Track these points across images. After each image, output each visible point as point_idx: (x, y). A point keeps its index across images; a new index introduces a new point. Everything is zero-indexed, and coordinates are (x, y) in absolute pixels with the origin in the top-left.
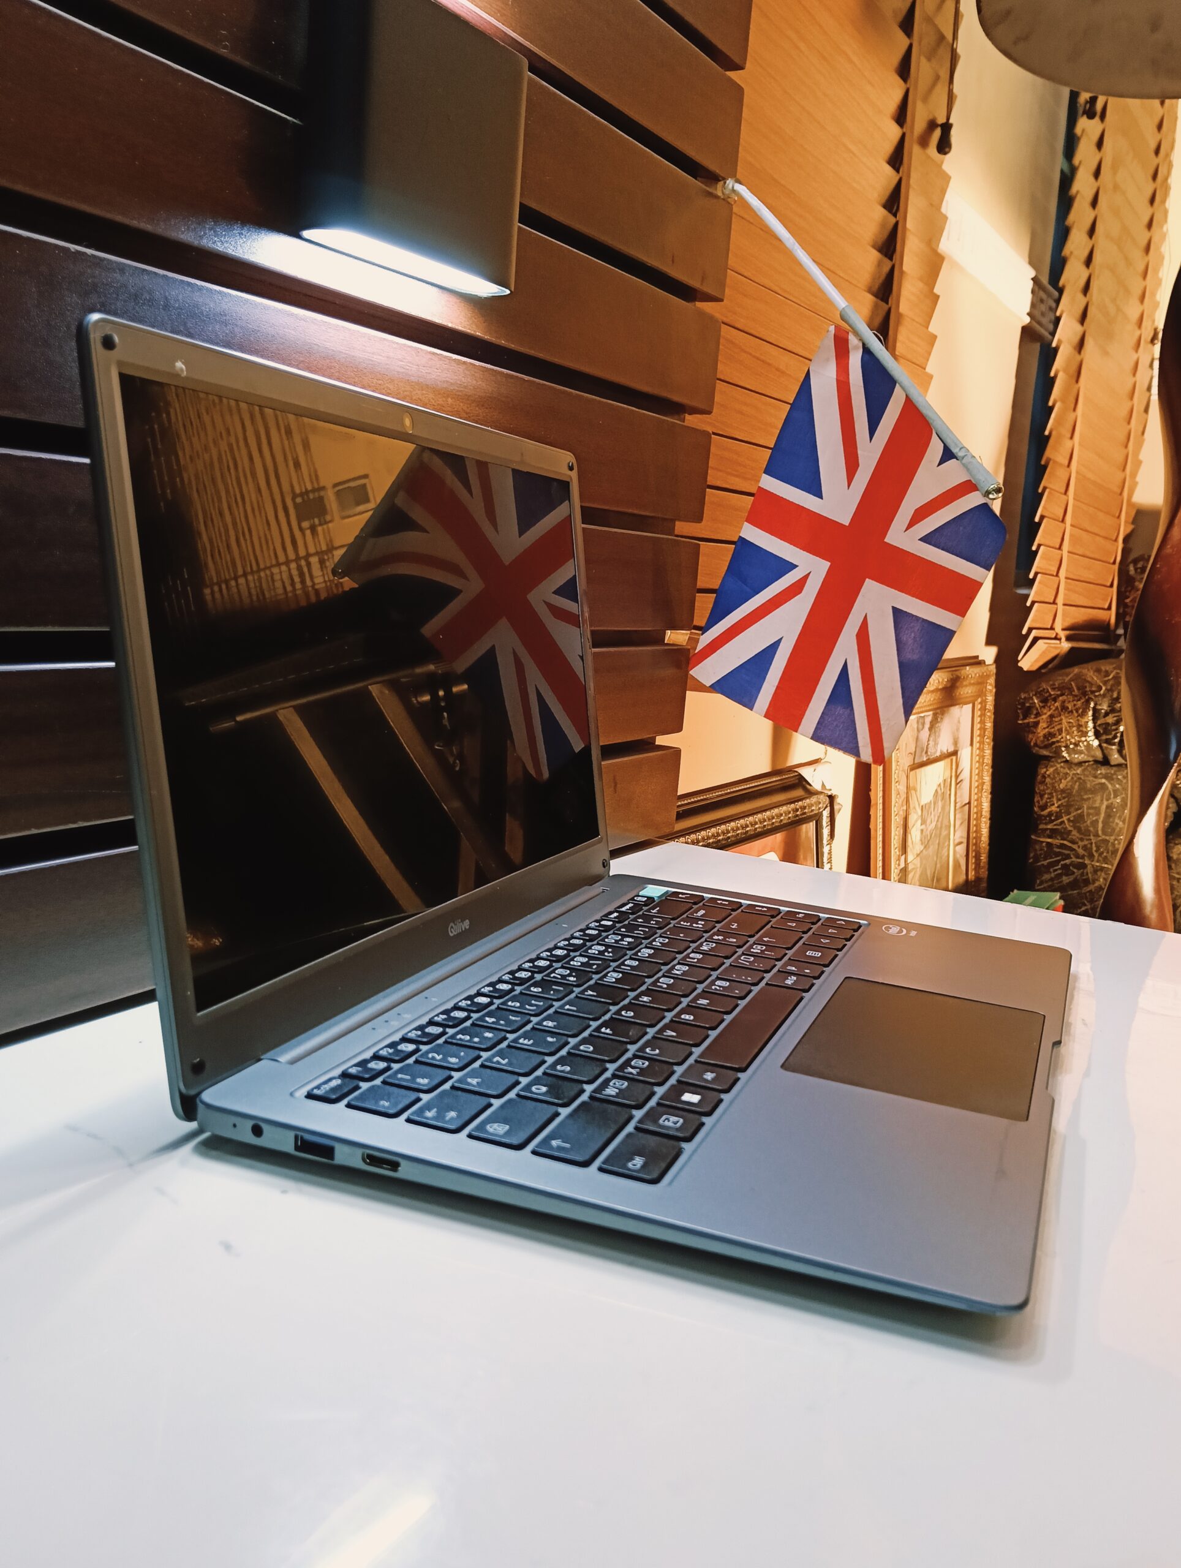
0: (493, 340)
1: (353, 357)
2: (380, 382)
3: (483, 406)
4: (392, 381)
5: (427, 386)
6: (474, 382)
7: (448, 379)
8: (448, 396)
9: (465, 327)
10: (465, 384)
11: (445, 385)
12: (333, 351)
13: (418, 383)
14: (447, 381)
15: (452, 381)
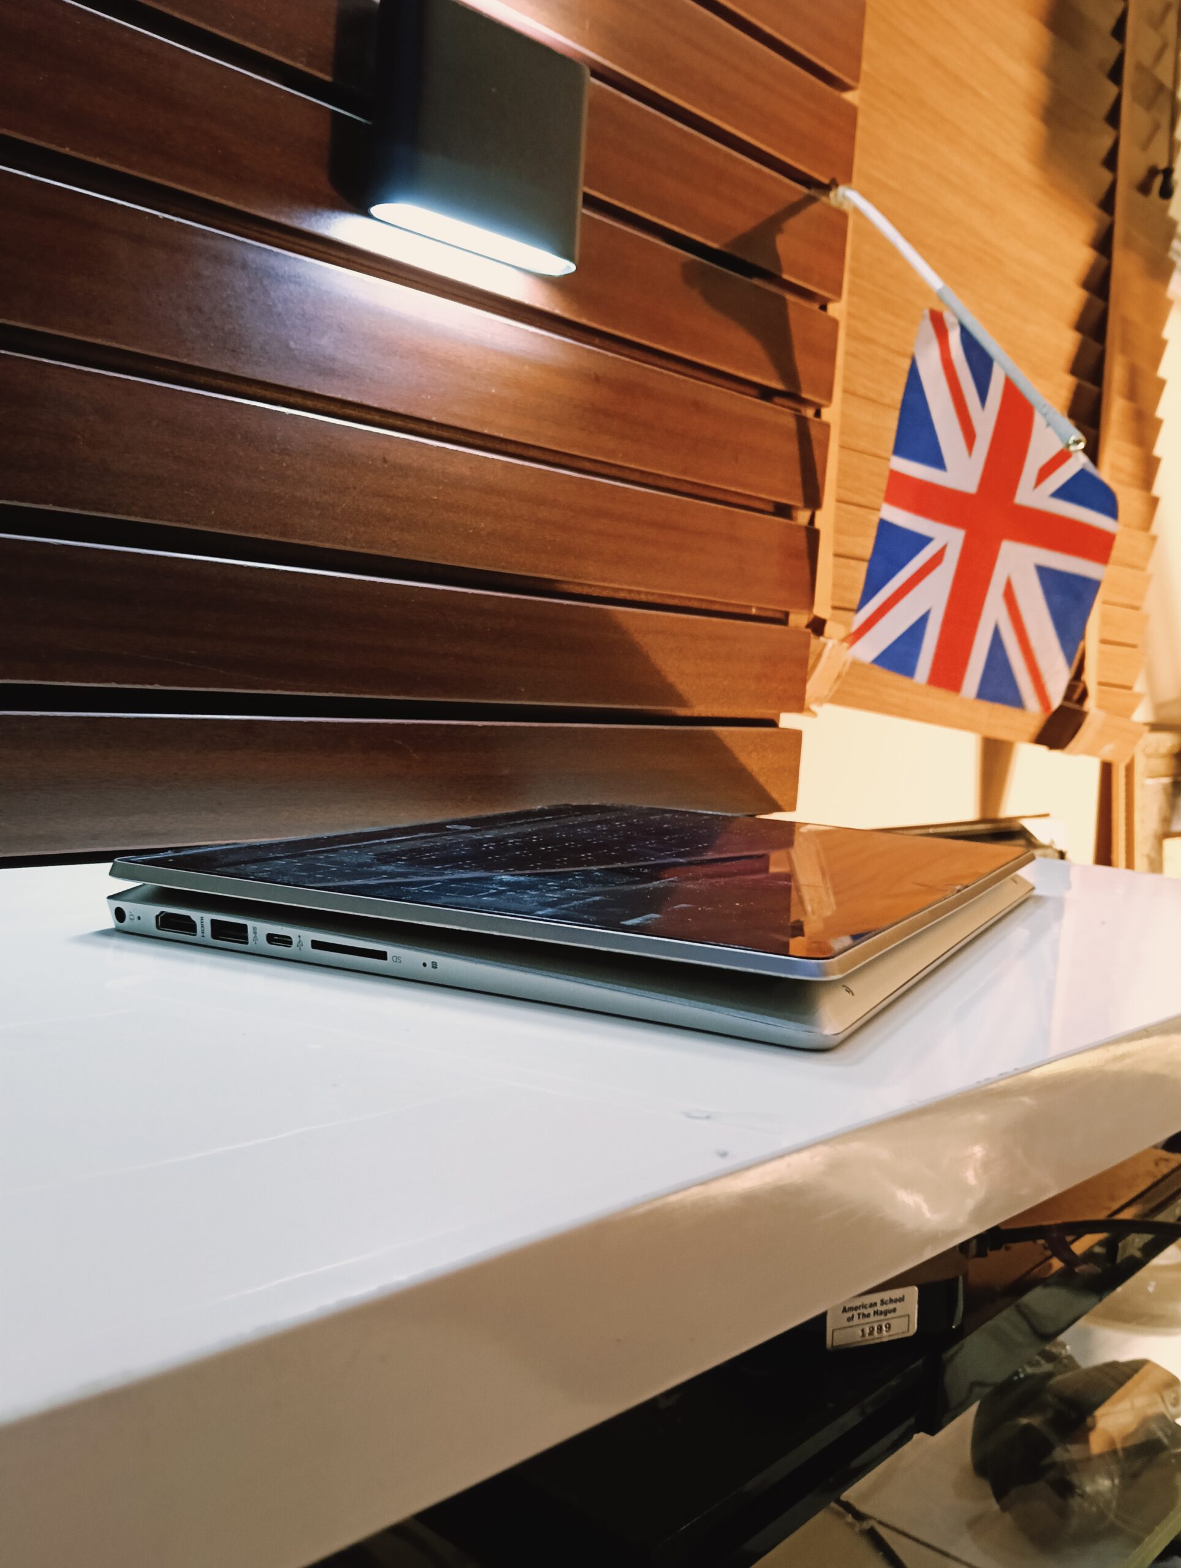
2: (452, 345)
4: (464, 345)
5: (503, 352)
7: (524, 349)
8: (524, 363)
10: (543, 355)
11: (521, 354)
12: (405, 315)
13: (493, 350)
15: (528, 351)
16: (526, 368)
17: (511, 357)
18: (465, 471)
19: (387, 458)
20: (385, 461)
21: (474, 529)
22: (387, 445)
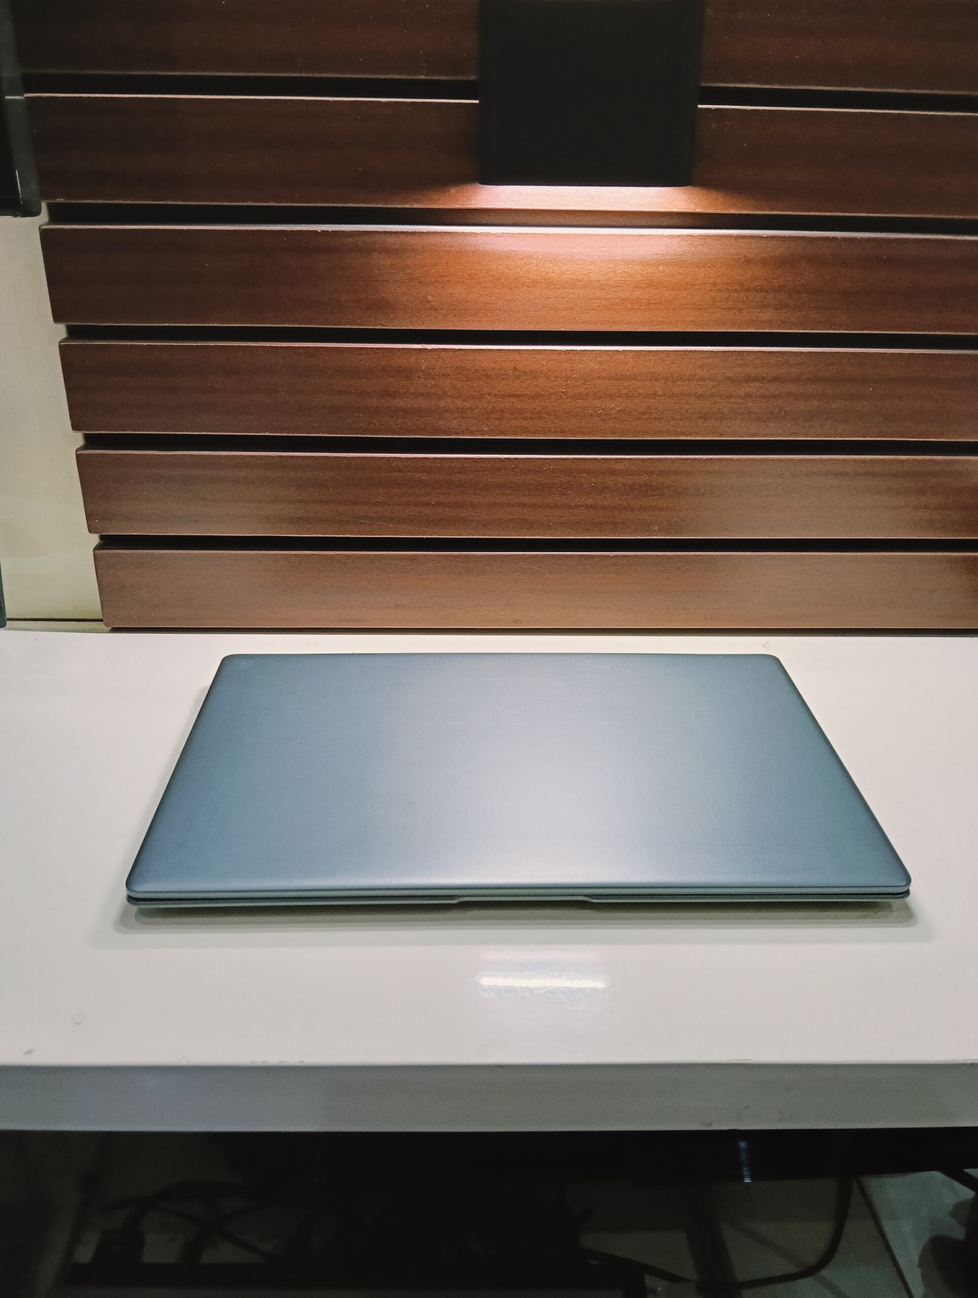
0: (720, 212)
1: (551, 253)
2: (579, 266)
3: (704, 266)
4: (593, 263)
5: (634, 261)
6: (694, 249)
7: (658, 252)
8: (659, 265)
9: (680, 208)
10: (682, 253)
11: (656, 257)
12: (530, 252)
13: (622, 261)
14: (657, 254)
15: (664, 253)
16: (661, 268)
17: (644, 263)
18: (594, 365)
19: (518, 367)
20: (516, 369)
21: (604, 410)
22: (517, 357)
